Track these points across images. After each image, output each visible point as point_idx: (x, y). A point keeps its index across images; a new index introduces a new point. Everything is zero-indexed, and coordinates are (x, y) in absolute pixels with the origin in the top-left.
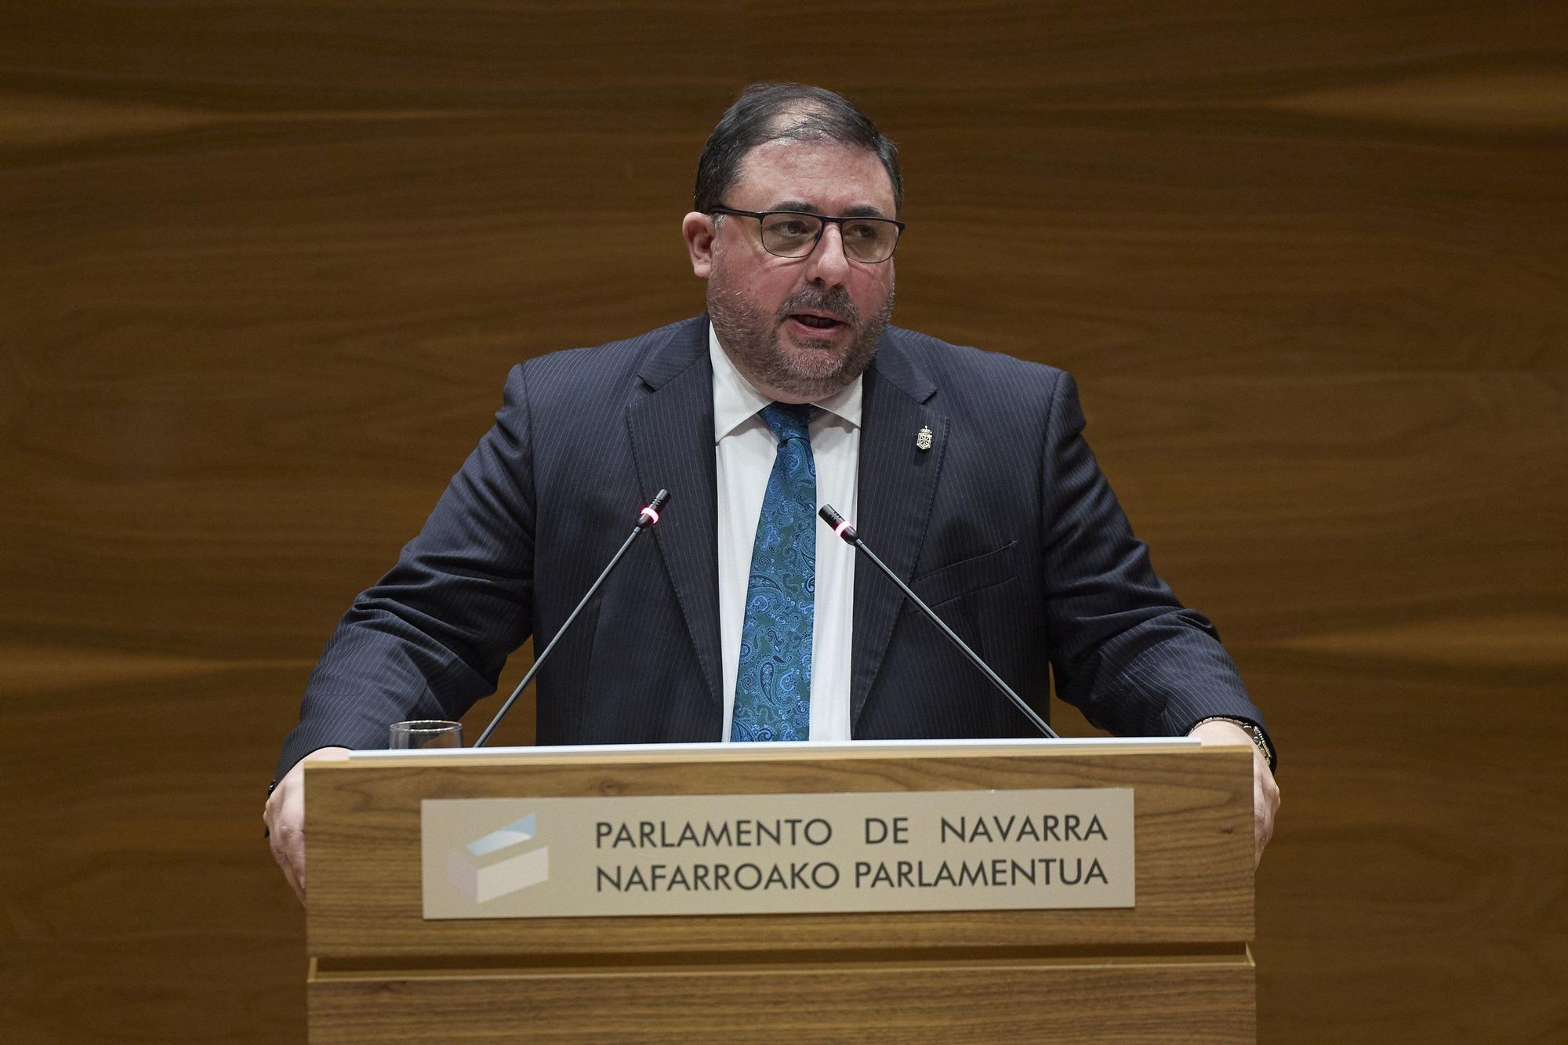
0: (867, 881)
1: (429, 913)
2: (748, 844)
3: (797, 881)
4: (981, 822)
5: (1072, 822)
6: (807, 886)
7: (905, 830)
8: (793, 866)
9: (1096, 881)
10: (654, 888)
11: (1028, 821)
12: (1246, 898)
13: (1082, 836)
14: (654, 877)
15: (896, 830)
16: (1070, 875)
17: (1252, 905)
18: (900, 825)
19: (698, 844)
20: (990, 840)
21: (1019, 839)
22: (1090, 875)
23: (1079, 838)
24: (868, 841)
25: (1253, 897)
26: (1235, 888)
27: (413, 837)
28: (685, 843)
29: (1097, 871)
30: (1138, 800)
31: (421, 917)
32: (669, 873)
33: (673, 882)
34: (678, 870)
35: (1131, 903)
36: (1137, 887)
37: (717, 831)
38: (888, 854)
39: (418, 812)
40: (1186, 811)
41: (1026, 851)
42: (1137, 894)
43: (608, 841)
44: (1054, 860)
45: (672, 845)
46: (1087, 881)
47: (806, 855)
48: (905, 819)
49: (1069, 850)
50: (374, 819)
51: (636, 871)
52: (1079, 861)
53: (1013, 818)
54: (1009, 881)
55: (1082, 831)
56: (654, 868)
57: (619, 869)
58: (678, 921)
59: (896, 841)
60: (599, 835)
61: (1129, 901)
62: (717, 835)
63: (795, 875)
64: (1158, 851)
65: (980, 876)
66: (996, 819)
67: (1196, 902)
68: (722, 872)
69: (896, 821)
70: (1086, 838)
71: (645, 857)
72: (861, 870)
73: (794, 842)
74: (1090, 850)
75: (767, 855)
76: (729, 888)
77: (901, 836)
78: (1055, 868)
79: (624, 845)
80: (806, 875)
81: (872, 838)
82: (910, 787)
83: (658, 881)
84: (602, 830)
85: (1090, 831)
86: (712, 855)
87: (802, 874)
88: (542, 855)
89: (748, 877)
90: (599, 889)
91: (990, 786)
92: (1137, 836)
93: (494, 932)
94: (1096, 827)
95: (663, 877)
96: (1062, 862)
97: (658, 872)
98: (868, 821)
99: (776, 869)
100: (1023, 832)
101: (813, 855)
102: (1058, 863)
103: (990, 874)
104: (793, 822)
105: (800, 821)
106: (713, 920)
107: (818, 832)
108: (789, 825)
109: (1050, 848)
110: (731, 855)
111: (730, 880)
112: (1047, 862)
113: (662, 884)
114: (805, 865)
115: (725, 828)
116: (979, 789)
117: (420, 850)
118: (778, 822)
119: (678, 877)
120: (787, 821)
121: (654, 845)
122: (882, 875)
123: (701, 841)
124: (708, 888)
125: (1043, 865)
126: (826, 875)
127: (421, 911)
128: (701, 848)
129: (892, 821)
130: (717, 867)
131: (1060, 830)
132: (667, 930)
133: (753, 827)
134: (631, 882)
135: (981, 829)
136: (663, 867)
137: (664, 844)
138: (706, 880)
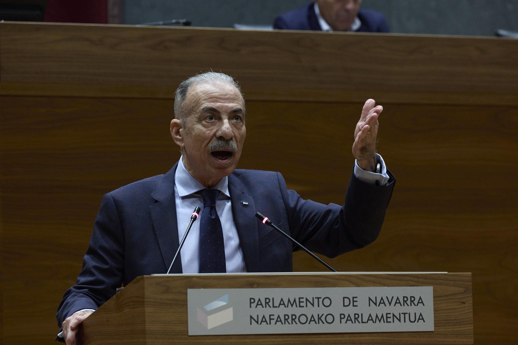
0: (344, 321)
2: (303, 307)
3: (320, 321)
4: (382, 299)
5: (413, 299)
6: (323, 323)
7: (357, 301)
8: (318, 315)
9: (421, 321)
10: (270, 324)
11: (398, 298)
12: (470, 328)
13: (416, 304)
14: (270, 319)
15: (353, 301)
16: (412, 319)
17: (472, 330)
18: (355, 299)
19: (285, 307)
20: (385, 305)
21: (395, 305)
22: (419, 319)
23: (415, 305)
24: (344, 306)
25: (472, 328)
26: (466, 324)
27: (184, 304)
28: (281, 306)
29: (421, 318)
30: (434, 291)
31: (188, 335)
32: (275, 317)
33: (277, 321)
34: (279, 317)
35: (433, 330)
36: (435, 324)
37: (292, 301)
38: (351, 311)
39: (186, 294)
40: (450, 295)
41: (397, 310)
42: (435, 326)
43: (254, 305)
44: (407, 313)
45: (276, 307)
46: (418, 322)
47: (323, 311)
48: (356, 297)
49: (412, 310)
50: (170, 296)
51: (264, 317)
52: (415, 313)
53: (393, 297)
54: (392, 321)
55: (416, 302)
56: (270, 316)
57: (258, 316)
58: (278, 336)
59: (354, 306)
60: (251, 303)
61: (432, 328)
62: (292, 303)
63: (319, 318)
64: (441, 310)
65: (382, 319)
66: (387, 297)
67: (454, 329)
68: (294, 317)
69: (353, 298)
70: (417, 305)
71: (267, 312)
72: (342, 316)
73: (319, 306)
74: (418, 309)
75: (310, 311)
76: (296, 323)
77: (355, 304)
78: (407, 316)
79: (259, 307)
80: (323, 318)
81: (345, 305)
82: (358, 285)
83: (272, 321)
84: (252, 301)
85: (419, 302)
86: (290, 311)
87: (322, 318)
88: (230, 311)
89: (303, 319)
90: (251, 324)
91: (385, 285)
92: (434, 305)
93: (213, 341)
94: (421, 301)
95: (273, 319)
96: (409, 314)
97: (272, 317)
98: (344, 298)
99: (312, 316)
100: (396, 303)
101: (326, 311)
102: (408, 314)
103: (385, 318)
104: (318, 298)
105: (321, 298)
106: (290, 336)
107: (327, 302)
108: (317, 299)
109: (405, 309)
110: (297, 311)
111: (297, 320)
112: (405, 314)
113: (273, 322)
114: (323, 315)
115: (295, 301)
116: (381, 286)
117: (187, 309)
118: (313, 298)
119: (279, 320)
120: (316, 298)
121: (270, 307)
122: (349, 319)
123: (286, 305)
124: (289, 323)
125: (403, 315)
126: (330, 319)
127: (188, 332)
128: (287, 308)
129: (352, 298)
130: (292, 315)
131: (409, 302)
132: (275, 340)
133: (304, 300)
134: (262, 321)
135: (382, 302)
136: (273, 315)
137: (274, 307)
138: (288, 320)
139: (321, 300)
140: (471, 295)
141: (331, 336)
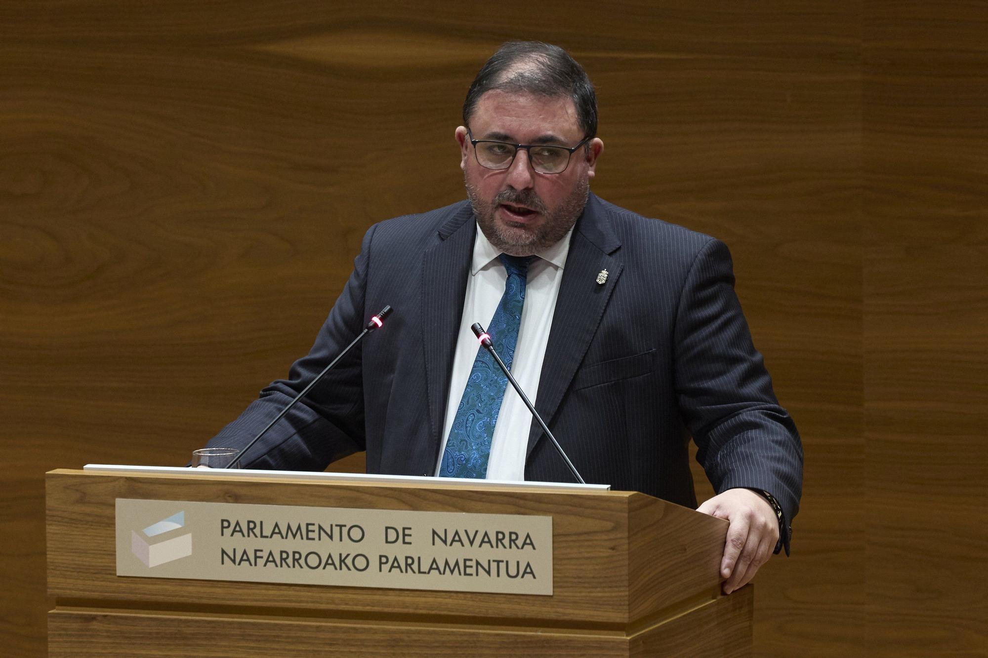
0: (386, 567)
1: (119, 573)
2: (313, 539)
3: (343, 565)
4: (457, 533)
5: (514, 537)
6: (349, 569)
7: (410, 535)
8: (341, 555)
9: (528, 577)
10: (256, 565)
11: (486, 534)
12: (623, 594)
13: (520, 546)
14: (256, 557)
15: (404, 535)
16: (513, 572)
17: (626, 598)
18: (407, 532)
19: (282, 537)
20: (463, 545)
21: (480, 546)
22: (525, 572)
23: (518, 547)
24: (387, 542)
25: (627, 593)
26: (616, 587)
27: (110, 523)
28: (274, 535)
29: (529, 570)
30: (554, 525)
31: (115, 574)
32: (265, 554)
33: (267, 561)
34: (271, 553)
35: (551, 593)
36: (554, 582)
37: (294, 529)
38: (399, 551)
39: (113, 506)
40: (585, 533)
41: (485, 554)
42: (554, 587)
43: (228, 532)
44: (503, 561)
45: (267, 537)
46: (523, 577)
47: (348, 548)
48: (410, 529)
49: (511, 555)
50: (88, 509)
51: (245, 552)
52: (518, 563)
53: (477, 532)
54: (474, 574)
55: (520, 542)
56: (256, 551)
57: (234, 550)
59: (404, 543)
60: (223, 527)
61: (549, 591)
62: (294, 532)
63: (342, 561)
64: (568, 559)
65: (457, 568)
66: (466, 531)
67: (592, 595)
68: (297, 556)
69: (404, 529)
70: (522, 548)
71: (250, 544)
72: (383, 560)
73: (341, 540)
74: (525, 555)
75: (325, 547)
76: (301, 567)
77: (407, 539)
78: (503, 566)
79: (237, 535)
80: (349, 561)
81: (389, 540)
82: (414, 508)
83: (258, 560)
84: (224, 524)
85: (525, 543)
86: (291, 545)
87: (346, 561)
88: (188, 539)
89: (313, 561)
90: (223, 563)
91: (463, 509)
92: (554, 549)
93: (158, 587)
94: (529, 541)
95: (261, 557)
96: (507, 562)
97: (259, 554)
98: (387, 528)
99: (330, 556)
100: (483, 542)
101: (352, 549)
102: (504, 563)
103: (462, 568)
104: (341, 526)
105: (345, 526)
106: (291, 588)
107: (356, 534)
108: (338, 528)
109: (500, 553)
110: (303, 546)
111: (302, 561)
112: (498, 562)
113: (260, 562)
114: (348, 555)
115: (299, 528)
116: (456, 511)
117: (114, 531)
118: (332, 526)
119: (270, 559)
120: (337, 525)
121: (256, 536)
122: (395, 565)
123: (284, 535)
124: (288, 566)
125: (496, 564)
126: (361, 563)
127: (115, 570)
128: (285, 540)
129: (402, 529)
130: (294, 553)
131: (506, 542)
133: (316, 528)
134: (242, 560)
135: (457, 537)
136: (261, 551)
137: (262, 536)
138: (287, 561)
139: (345, 530)
140: (626, 534)
141: (364, 592)
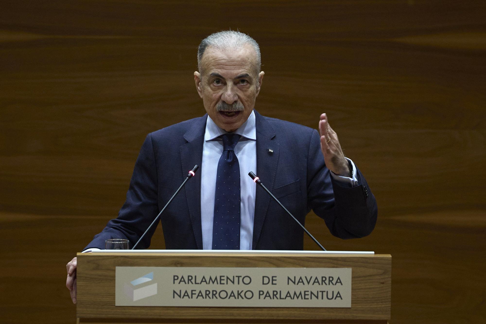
0: (262, 297)
1: (117, 304)
2: (224, 284)
3: (239, 296)
4: (301, 278)
5: (331, 279)
6: (242, 298)
7: (276, 280)
8: (238, 291)
9: (338, 299)
10: (192, 298)
11: (316, 278)
12: (388, 305)
13: (334, 283)
14: (192, 294)
15: (273, 280)
16: (330, 296)
17: (390, 307)
18: (274, 278)
20: (304, 284)
21: (313, 284)
22: (337, 297)
23: (333, 284)
24: (263, 284)
25: (390, 305)
26: (384, 302)
27: (113, 279)
28: (202, 283)
29: (339, 295)
30: (353, 272)
31: (115, 305)
32: (197, 292)
33: (198, 296)
34: (200, 292)
35: (350, 307)
36: (352, 301)
37: (213, 279)
38: (270, 288)
39: (114, 271)
40: (369, 276)
41: (315, 288)
42: (352, 303)
43: (177, 282)
44: (325, 291)
45: (198, 284)
46: (335, 299)
47: (242, 287)
48: (276, 277)
49: (330, 288)
50: (99, 272)
51: (186, 292)
52: (333, 292)
53: (311, 277)
54: (310, 298)
55: (334, 282)
56: (192, 291)
57: (180, 291)
58: (199, 309)
59: (273, 284)
60: (174, 279)
61: (349, 305)
63: (239, 294)
64: (359, 289)
65: (300, 296)
66: (306, 277)
67: (372, 306)
68: (215, 293)
69: (273, 277)
70: (336, 284)
71: (189, 287)
72: (261, 293)
73: (239, 283)
74: (337, 288)
75: (230, 288)
76: (217, 298)
77: (274, 282)
78: (325, 294)
79: (182, 283)
80: (243, 294)
81: (265, 283)
82: (278, 266)
83: (193, 295)
84: (175, 278)
85: (337, 282)
86: (211, 287)
87: (242, 294)
88: (155, 286)
89: (223, 295)
90: (174, 297)
91: (304, 266)
92: (352, 284)
93: (138, 311)
94: (339, 281)
95: (195, 294)
96: (327, 292)
97: (194, 292)
98: (263, 277)
99: (232, 292)
100: (314, 282)
101: (245, 288)
102: (326, 292)
103: (304, 295)
104: (239, 277)
105: (241, 276)
106: (211, 309)
107: (247, 280)
108: (237, 278)
109: (324, 287)
110: (218, 287)
111: (217, 295)
112: (322, 292)
113: (195, 296)
114: (242, 291)
115: (216, 278)
116: (301, 267)
117: (115, 283)
118: (234, 277)
119: (200, 294)
120: (236, 276)
121: (192, 283)
122: (268, 295)
123: (208, 282)
124: (210, 298)
125: (321, 293)
126: (249, 295)
127: (115, 303)
128: (208, 285)
129: (271, 277)
130: (213, 291)
131: (327, 282)
132: (196, 311)
133: (225, 278)
134: (184, 295)
135: (301, 280)
136: (195, 291)
137: (196, 283)
138: (209, 295)
139: (241, 279)
140: (390, 276)
141: (250, 309)
